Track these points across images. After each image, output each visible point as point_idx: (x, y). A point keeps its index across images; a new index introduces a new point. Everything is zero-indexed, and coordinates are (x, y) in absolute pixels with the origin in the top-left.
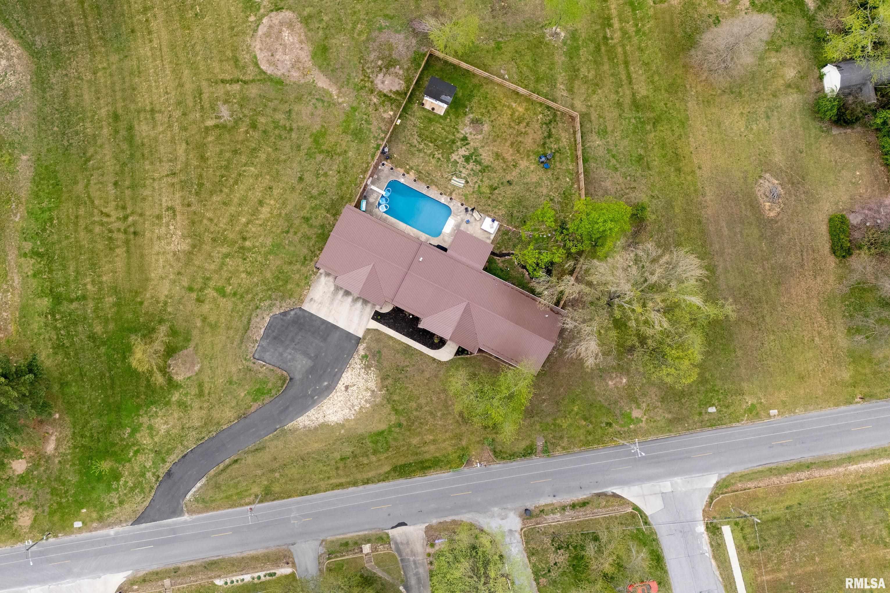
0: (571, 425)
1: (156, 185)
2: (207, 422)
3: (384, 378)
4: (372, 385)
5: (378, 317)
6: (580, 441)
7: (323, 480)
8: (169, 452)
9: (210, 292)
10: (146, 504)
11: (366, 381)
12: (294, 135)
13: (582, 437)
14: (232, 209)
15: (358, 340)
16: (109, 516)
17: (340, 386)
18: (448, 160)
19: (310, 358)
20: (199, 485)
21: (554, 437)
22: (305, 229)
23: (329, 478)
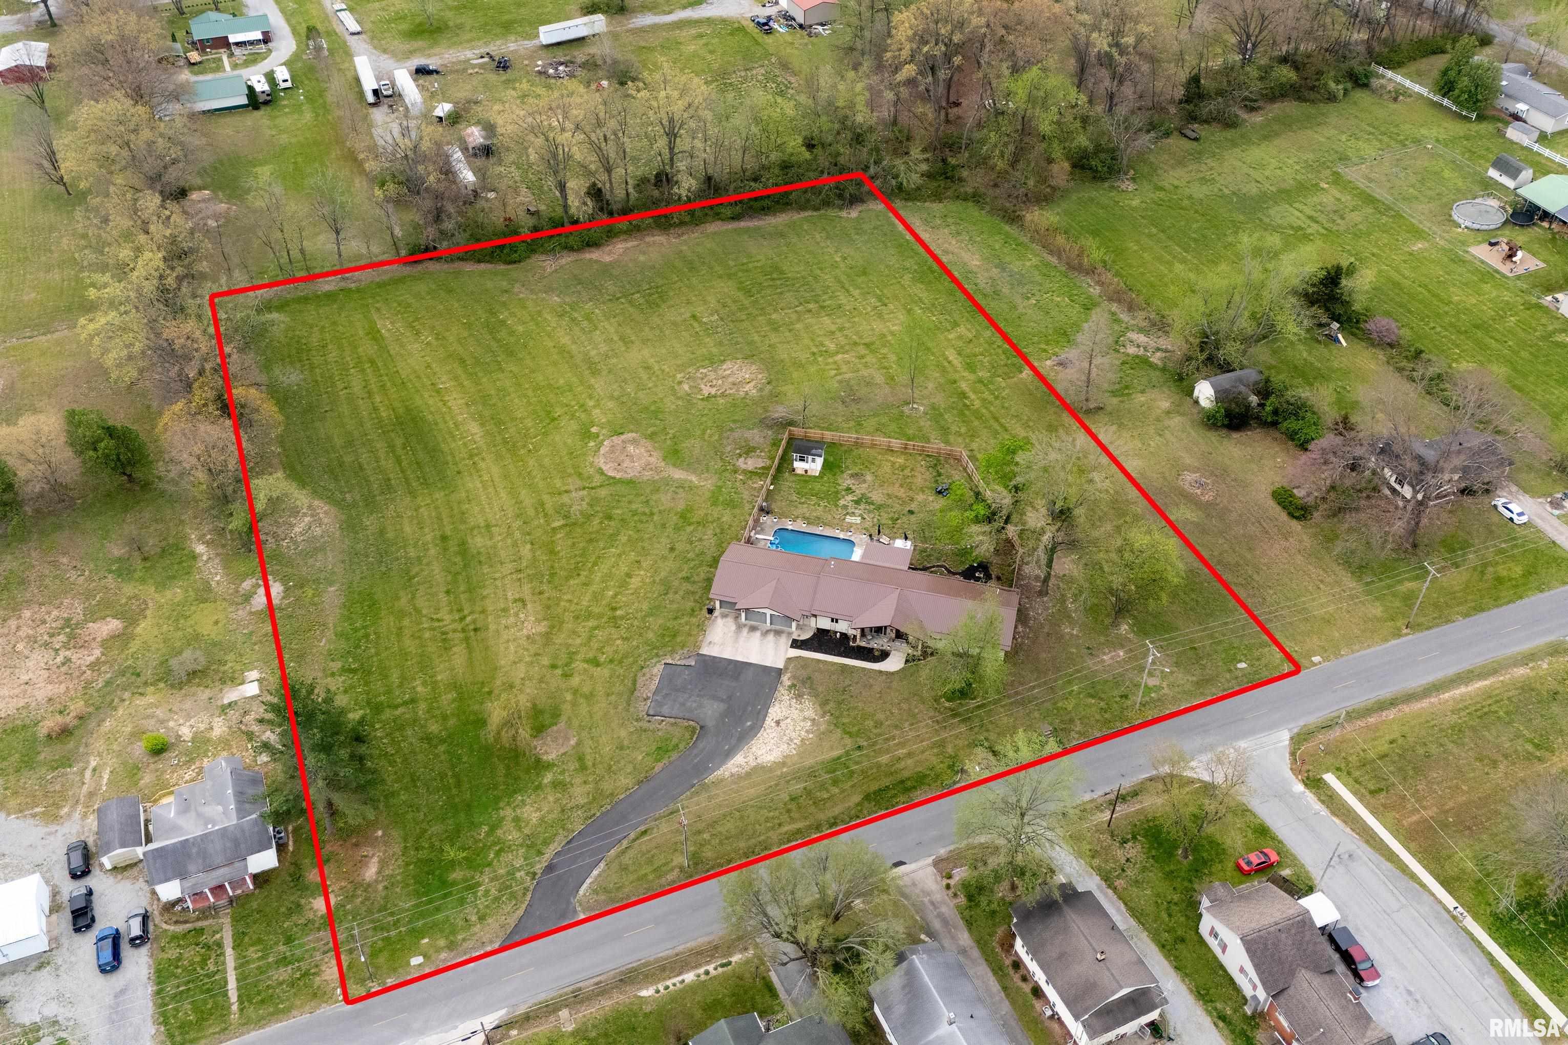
0: (1077, 705)
1: (499, 583)
2: (597, 796)
3: (824, 704)
4: (810, 713)
5: (796, 644)
6: (1097, 721)
7: (773, 828)
8: (546, 843)
9: (579, 665)
10: (520, 912)
11: (802, 711)
12: (655, 518)
13: (1098, 717)
14: (594, 588)
15: (779, 672)
16: (464, 940)
17: (769, 722)
18: (836, 506)
19: (722, 701)
20: (595, 873)
21: (1062, 722)
22: (687, 586)
23: (780, 825)
